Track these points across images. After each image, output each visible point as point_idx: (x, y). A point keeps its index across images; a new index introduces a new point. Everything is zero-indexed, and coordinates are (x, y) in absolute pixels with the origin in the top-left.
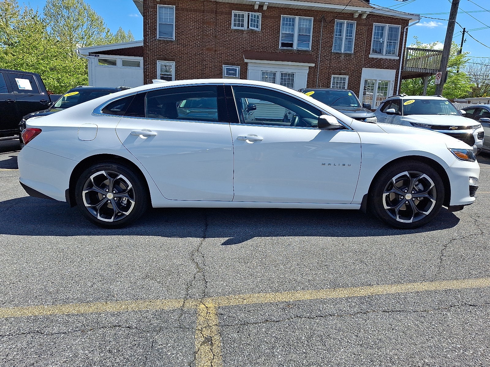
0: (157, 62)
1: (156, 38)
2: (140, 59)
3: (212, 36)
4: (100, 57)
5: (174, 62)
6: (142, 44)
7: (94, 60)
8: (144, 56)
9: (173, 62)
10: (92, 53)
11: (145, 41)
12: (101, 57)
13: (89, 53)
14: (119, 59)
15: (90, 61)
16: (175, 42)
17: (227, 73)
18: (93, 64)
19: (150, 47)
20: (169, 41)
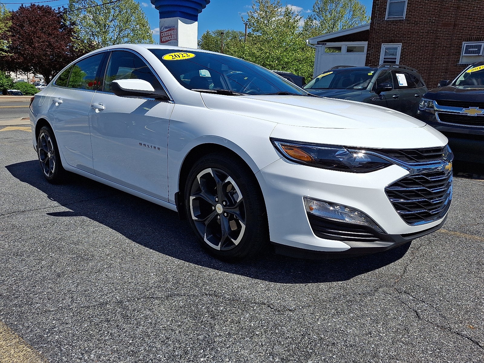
0: (382, 45)
1: (385, 19)
2: (365, 44)
3: (453, 8)
4: (327, 45)
5: (401, 44)
6: (368, 28)
7: (321, 48)
8: (369, 40)
9: (399, 43)
10: (320, 42)
11: (372, 24)
12: (329, 45)
13: (318, 42)
14: (344, 45)
15: (318, 49)
16: (405, 21)
17: (466, 51)
18: (320, 53)
19: (377, 30)
20: (398, 21)
